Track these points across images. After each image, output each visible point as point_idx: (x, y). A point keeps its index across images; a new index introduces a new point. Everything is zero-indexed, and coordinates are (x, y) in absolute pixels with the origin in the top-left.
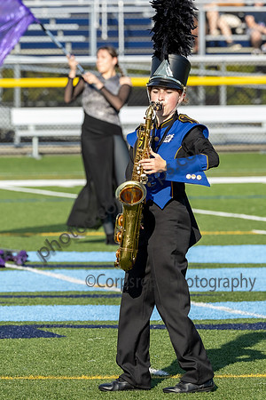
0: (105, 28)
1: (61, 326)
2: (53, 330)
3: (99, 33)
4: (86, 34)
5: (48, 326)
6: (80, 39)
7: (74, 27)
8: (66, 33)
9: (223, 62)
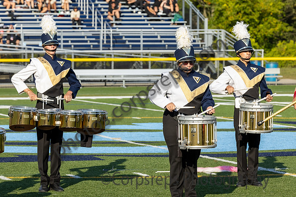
0: (105, 40)
1: (103, 156)
2: (100, 157)
3: (103, 41)
4: (99, 42)
5: (98, 156)
6: (96, 44)
7: (94, 39)
8: (91, 41)
9: (149, 52)
